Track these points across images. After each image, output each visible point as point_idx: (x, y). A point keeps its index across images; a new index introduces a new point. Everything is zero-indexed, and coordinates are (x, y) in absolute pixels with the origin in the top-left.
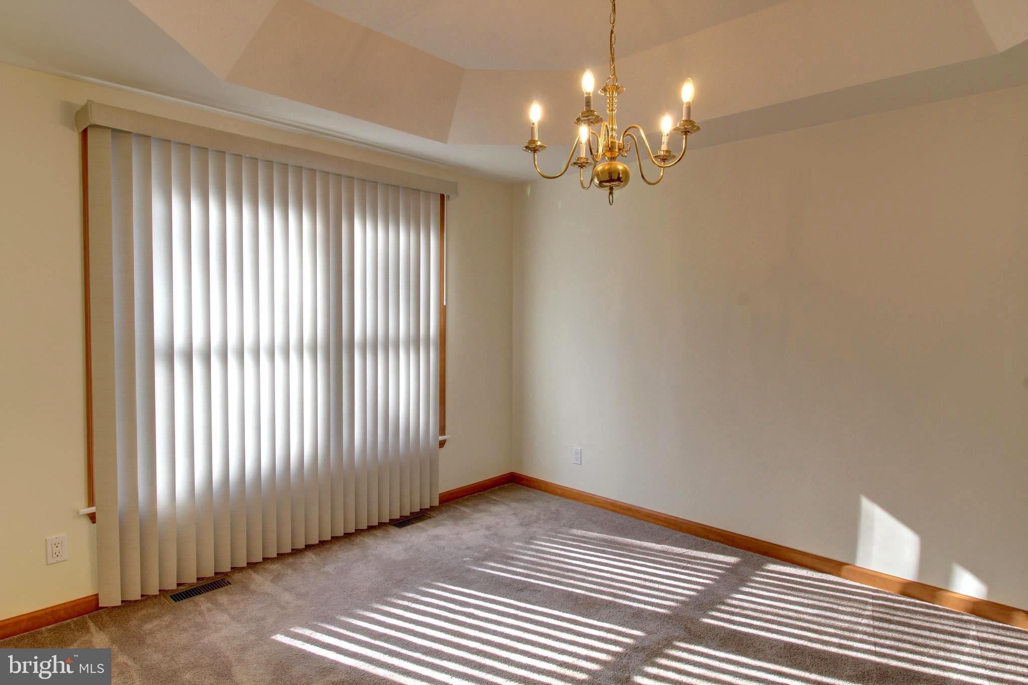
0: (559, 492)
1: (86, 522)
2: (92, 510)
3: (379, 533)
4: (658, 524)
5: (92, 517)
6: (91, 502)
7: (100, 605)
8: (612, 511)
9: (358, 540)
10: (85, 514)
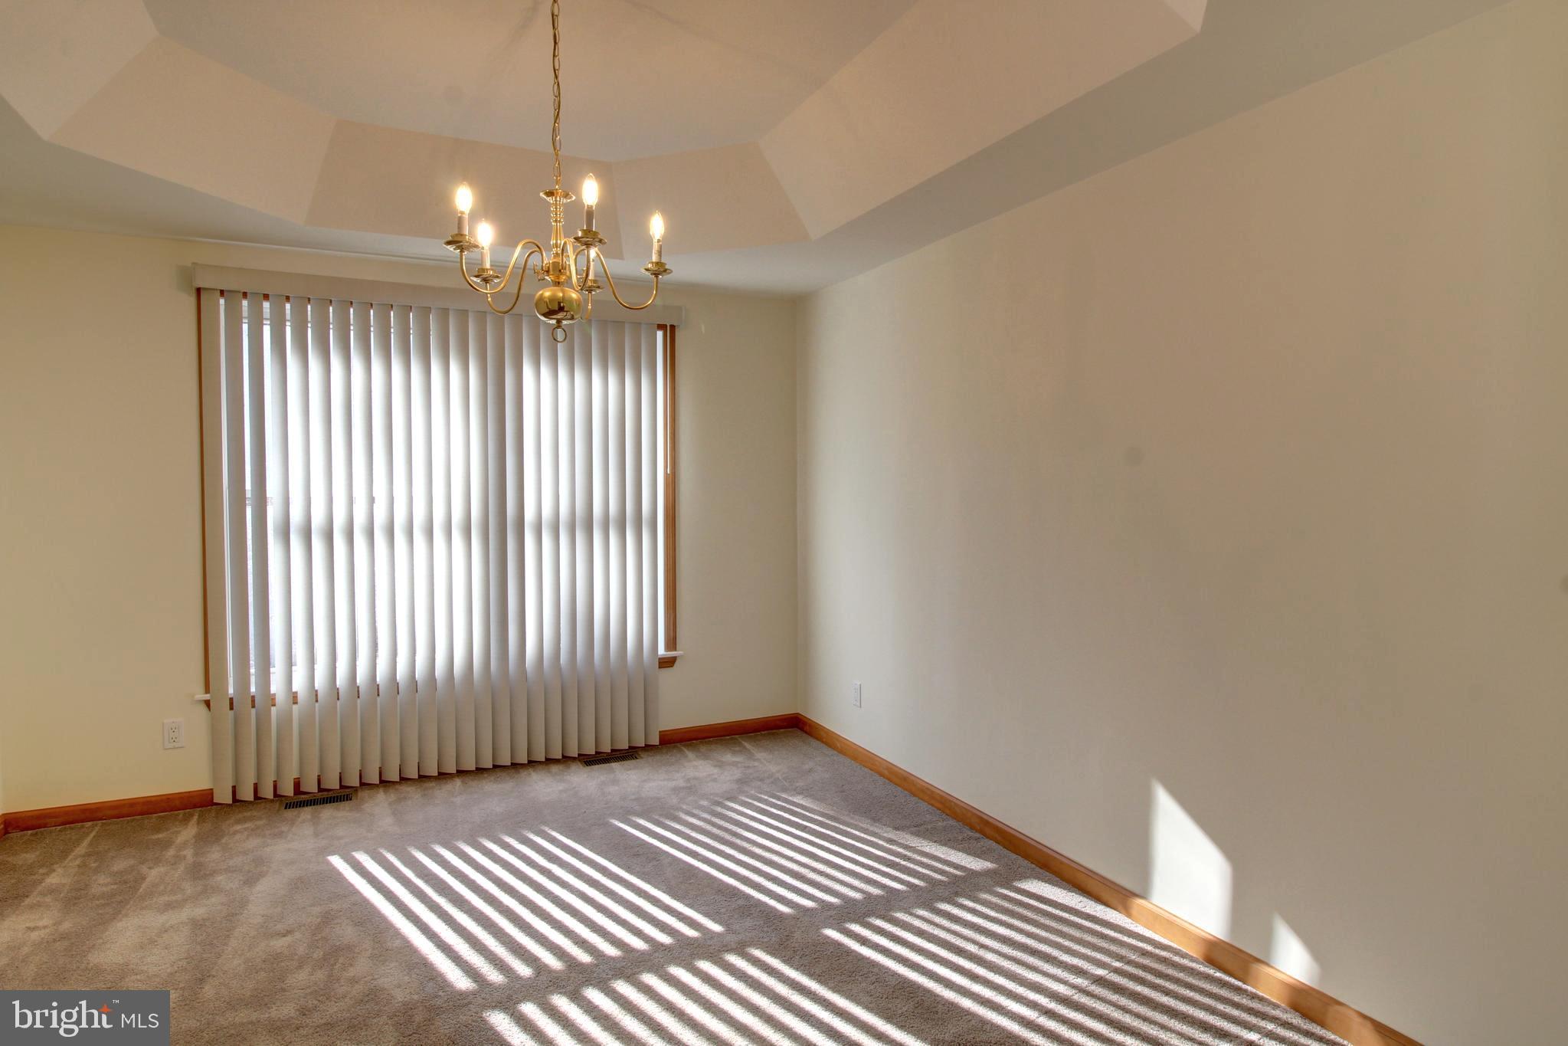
0: (838, 745)
1: (203, 708)
2: (207, 697)
3: (555, 768)
4: (932, 805)
5: (207, 703)
6: (207, 690)
7: (215, 801)
8: (889, 779)
9: (524, 773)
10: (200, 701)
